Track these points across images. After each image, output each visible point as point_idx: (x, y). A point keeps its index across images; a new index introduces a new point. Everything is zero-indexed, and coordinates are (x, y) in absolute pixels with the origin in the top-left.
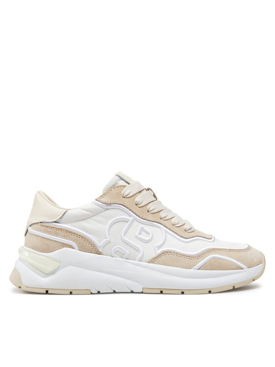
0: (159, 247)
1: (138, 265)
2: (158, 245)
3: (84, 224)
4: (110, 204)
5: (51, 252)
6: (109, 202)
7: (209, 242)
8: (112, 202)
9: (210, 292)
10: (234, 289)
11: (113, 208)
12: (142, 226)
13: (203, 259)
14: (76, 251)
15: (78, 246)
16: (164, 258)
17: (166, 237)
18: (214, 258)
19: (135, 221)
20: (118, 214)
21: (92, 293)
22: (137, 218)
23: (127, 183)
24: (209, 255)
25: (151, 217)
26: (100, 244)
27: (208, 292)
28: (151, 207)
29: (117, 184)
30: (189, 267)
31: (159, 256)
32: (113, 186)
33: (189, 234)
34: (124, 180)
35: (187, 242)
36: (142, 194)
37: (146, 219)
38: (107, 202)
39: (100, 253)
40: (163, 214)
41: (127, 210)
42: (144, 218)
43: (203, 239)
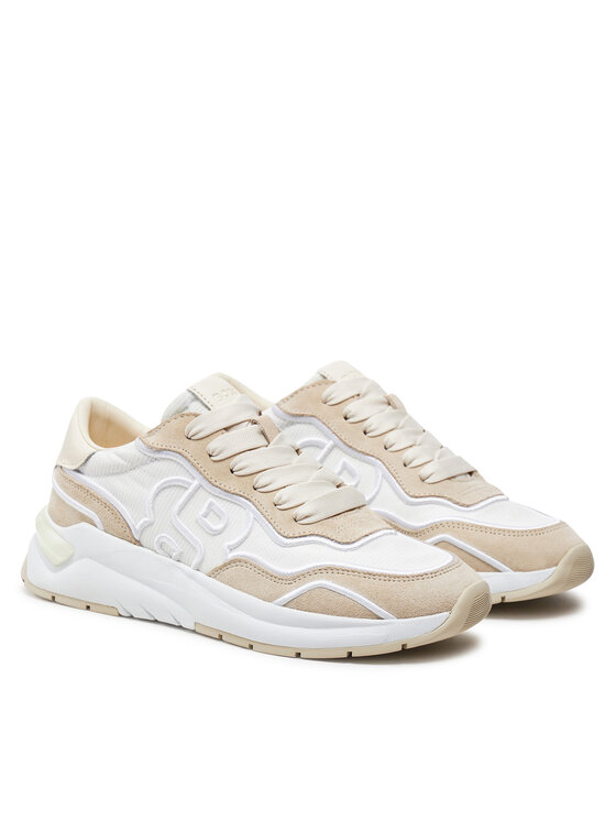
0: (232, 548)
1: (191, 577)
2: (231, 543)
3: (116, 481)
4: (159, 451)
5: (67, 526)
6: (159, 447)
8: (164, 447)
9: (298, 655)
10: (350, 658)
11: (164, 459)
12: (211, 499)
13: (298, 587)
14: (99, 532)
15: (103, 523)
16: (234, 570)
17: (251, 529)
18: (320, 588)
19: (201, 489)
20: (173, 470)
21: (120, 615)
22: (205, 483)
23: (207, 407)
24: (314, 579)
25: (233, 484)
26: (136, 525)
27: (294, 655)
28: (238, 462)
29: (186, 408)
30: (269, 599)
31: (226, 565)
32: (178, 412)
33: (298, 529)
34: (202, 402)
35: (286, 546)
36: (232, 432)
37: (222, 486)
38: (155, 445)
39: (137, 543)
40: (262, 480)
41: (189, 465)
42: (217, 484)
43: (328, 542)
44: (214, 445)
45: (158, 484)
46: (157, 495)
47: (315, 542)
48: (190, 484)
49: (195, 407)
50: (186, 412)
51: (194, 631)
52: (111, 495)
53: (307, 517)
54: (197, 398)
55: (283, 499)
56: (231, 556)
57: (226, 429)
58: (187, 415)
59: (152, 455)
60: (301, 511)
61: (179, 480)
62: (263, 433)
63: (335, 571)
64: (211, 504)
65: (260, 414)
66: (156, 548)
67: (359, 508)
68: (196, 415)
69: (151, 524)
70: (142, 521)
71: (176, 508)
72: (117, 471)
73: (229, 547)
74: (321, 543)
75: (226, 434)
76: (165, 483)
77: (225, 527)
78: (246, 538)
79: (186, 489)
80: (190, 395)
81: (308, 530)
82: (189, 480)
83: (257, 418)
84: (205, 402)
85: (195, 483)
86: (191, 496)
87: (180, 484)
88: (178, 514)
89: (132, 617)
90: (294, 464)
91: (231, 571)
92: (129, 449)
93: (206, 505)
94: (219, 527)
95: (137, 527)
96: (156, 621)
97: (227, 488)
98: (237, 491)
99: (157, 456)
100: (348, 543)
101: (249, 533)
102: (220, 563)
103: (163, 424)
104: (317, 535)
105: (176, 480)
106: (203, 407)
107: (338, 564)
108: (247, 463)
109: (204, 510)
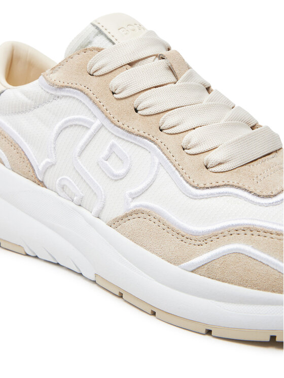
0: (134, 197)
2: (133, 191)
3: (21, 120)
4: (61, 88)
6: (61, 84)
7: (256, 204)
8: (66, 84)
9: (209, 332)
12: (114, 141)
13: (209, 250)
15: (10, 162)
17: (156, 175)
18: (238, 253)
19: (103, 129)
20: (74, 109)
21: (26, 254)
22: (107, 123)
23: (111, 41)
24: (229, 242)
25: (137, 123)
26: (39, 165)
27: (204, 332)
28: (143, 101)
29: (90, 43)
30: (176, 262)
31: (127, 216)
32: (82, 47)
33: (210, 178)
34: (106, 36)
35: (195, 197)
36: (137, 68)
37: (125, 126)
38: (57, 82)
39: (41, 183)
40: (168, 120)
41: (91, 103)
42: (120, 124)
43: (246, 194)
44: (117, 81)
45: (59, 124)
46: (59, 134)
47: (229, 194)
48: (92, 124)
49: (99, 41)
50: (90, 46)
51: (95, 282)
52: (16, 133)
53: (220, 164)
54: (101, 32)
55: (192, 143)
56: (133, 205)
57: (131, 64)
58: (91, 50)
59: (53, 93)
60: (213, 157)
61: (79, 120)
62: (171, 69)
63: (255, 233)
64: (113, 146)
65: (169, 49)
66: (58, 189)
67: (276, 151)
68: (99, 50)
69: (53, 165)
70: (44, 162)
71: (78, 150)
72: (22, 109)
73: (131, 194)
74: (237, 196)
75: (131, 69)
76: (66, 122)
77: (127, 172)
78: (150, 186)
79: (88, 128)
80: (93, 28)
81: (221, 178)
82: (90, 119)
83: (164, 52)
84: (110, 36)
85: (97, 123)
86: (93, 136)
87: (81, 123)
88: (79, 156)
89: (36, 257)
90: (204, 103)
91: (132, 223)
92: (35, 87)
93: (108, 147)
94: (121, 171)
95: (40, 168)
96: (58, 264)
97: (130, 129)
98: (141, 133)
99: (59, 93)
100: (269, 197)
101: (153, 181)
102: (121, 213)
103: (66, 60)
104: (232, 186)
105: (77, 120)
106: (107, 42)
107: (258, 223)
108: (152, 101)
109: (106, 152)
